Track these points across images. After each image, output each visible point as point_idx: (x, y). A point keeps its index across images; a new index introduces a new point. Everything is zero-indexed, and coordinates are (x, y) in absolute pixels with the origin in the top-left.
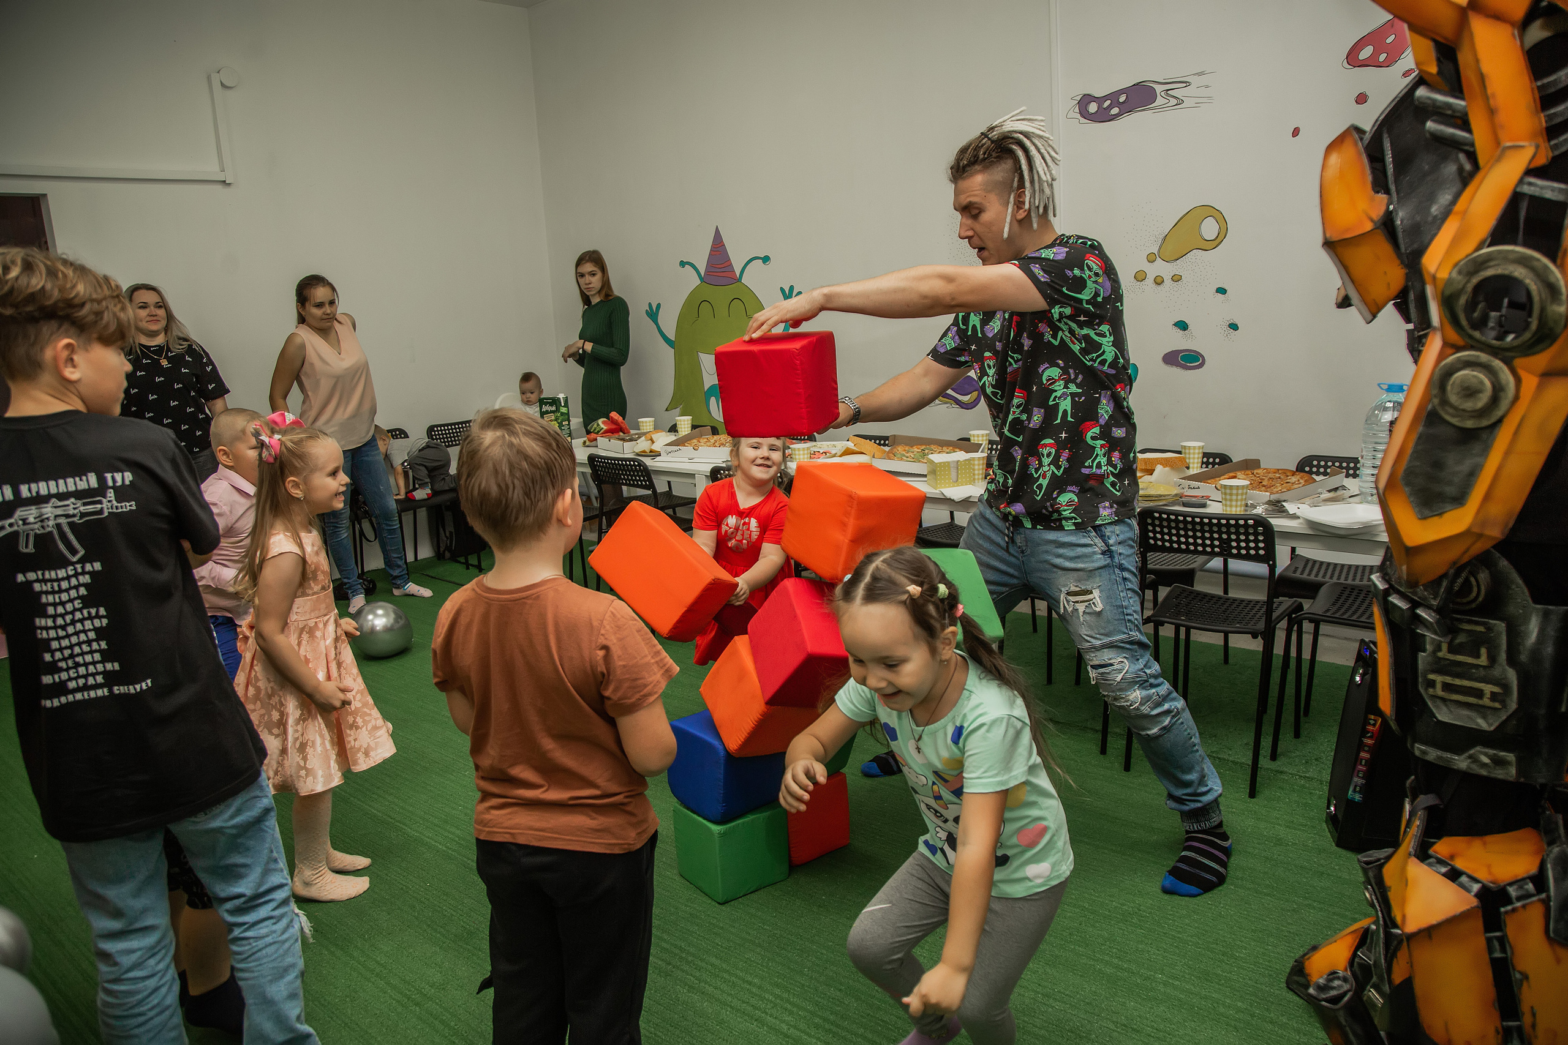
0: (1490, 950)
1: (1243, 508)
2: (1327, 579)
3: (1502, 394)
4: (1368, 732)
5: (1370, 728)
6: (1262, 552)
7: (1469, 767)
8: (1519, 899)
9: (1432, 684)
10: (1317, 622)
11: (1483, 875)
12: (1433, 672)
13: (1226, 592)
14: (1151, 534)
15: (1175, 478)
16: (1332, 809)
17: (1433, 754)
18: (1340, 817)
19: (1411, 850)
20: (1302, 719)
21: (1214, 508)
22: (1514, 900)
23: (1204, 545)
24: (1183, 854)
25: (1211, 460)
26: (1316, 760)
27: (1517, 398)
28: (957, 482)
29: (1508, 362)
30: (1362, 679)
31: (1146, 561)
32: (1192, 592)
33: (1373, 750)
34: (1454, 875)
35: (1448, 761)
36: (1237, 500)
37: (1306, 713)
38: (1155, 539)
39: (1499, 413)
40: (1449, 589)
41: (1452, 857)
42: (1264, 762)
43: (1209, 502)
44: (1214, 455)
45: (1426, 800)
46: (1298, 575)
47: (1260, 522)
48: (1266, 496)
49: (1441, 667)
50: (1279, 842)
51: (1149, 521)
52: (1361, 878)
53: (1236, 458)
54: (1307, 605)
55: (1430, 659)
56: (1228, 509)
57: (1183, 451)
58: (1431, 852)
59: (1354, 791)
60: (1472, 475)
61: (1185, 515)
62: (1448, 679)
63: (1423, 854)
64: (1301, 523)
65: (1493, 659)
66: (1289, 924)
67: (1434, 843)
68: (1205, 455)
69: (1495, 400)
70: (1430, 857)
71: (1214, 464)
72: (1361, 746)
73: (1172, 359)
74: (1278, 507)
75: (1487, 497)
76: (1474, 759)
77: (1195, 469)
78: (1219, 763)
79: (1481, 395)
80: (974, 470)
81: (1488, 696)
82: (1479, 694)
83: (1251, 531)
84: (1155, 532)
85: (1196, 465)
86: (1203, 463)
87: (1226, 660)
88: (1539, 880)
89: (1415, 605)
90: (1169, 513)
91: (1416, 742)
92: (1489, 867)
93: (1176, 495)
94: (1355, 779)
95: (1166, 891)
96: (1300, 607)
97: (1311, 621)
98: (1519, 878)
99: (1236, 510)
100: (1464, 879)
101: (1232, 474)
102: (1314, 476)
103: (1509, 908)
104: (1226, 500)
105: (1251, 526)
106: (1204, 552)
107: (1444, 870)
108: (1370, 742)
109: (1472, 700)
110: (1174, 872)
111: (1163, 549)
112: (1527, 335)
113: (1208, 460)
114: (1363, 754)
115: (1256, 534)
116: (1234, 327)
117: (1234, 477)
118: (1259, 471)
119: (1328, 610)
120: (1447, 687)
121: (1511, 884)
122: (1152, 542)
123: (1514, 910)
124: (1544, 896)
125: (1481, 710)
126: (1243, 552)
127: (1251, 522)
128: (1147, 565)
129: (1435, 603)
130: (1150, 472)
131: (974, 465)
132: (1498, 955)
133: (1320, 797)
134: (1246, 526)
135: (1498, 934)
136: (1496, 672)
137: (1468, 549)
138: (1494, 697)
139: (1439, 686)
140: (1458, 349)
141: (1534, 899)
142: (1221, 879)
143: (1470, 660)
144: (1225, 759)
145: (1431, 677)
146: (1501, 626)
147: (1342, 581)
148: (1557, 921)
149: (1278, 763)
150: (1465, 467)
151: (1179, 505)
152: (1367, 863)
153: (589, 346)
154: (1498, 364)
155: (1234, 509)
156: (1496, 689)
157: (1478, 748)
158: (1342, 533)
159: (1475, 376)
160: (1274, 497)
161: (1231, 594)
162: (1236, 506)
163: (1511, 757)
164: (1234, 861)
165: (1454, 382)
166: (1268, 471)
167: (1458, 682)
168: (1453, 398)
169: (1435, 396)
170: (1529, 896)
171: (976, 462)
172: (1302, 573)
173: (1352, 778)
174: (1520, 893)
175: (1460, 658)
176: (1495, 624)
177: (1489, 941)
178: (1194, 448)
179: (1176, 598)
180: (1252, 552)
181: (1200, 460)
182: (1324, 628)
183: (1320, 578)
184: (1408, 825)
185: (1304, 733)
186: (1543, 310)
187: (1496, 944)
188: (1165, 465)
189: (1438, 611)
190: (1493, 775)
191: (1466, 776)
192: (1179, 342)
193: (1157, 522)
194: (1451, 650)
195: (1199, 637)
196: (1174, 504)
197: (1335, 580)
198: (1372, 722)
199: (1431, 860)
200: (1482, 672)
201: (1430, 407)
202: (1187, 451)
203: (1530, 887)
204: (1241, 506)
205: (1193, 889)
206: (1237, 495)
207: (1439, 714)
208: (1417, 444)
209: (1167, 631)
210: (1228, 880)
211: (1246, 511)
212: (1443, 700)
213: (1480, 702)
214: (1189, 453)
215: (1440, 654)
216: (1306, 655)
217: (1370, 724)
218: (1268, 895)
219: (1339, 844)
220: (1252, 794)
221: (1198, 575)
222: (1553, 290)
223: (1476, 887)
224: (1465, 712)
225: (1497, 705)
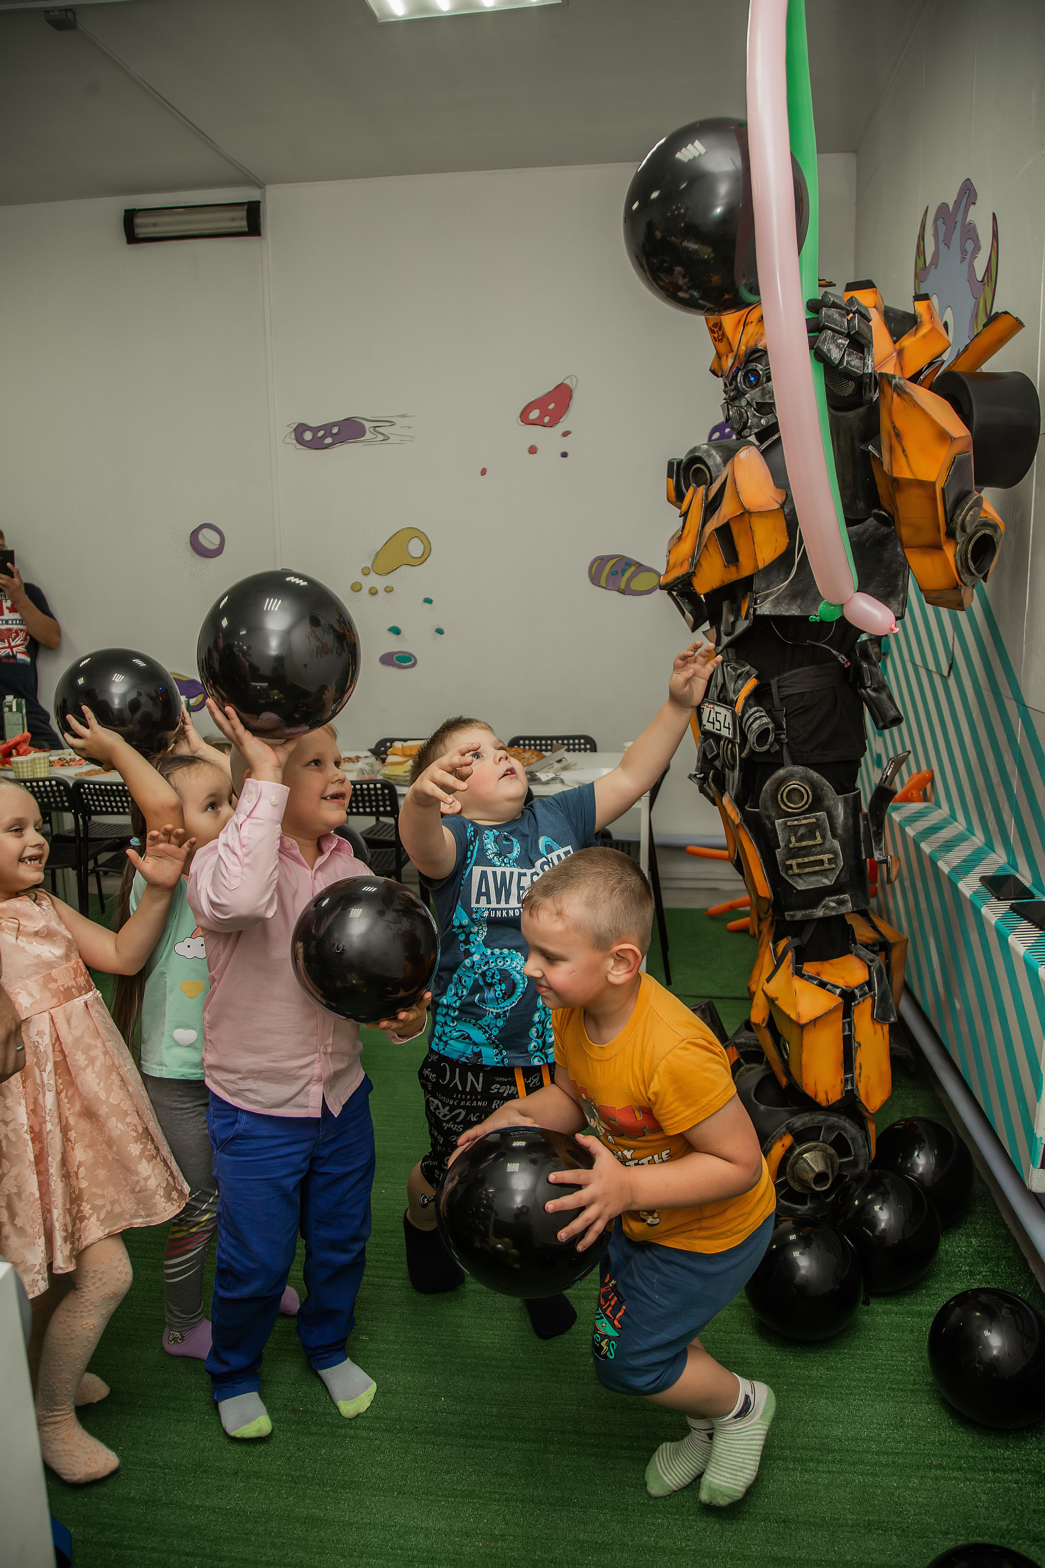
7: (824, 913)
9: (790, 867)
11: (841, 983)
12: (788, 859)
17: (799, 915)
35: (809, 915)
41: (818, 974)
49: (793, 853)
55: (784, 852)
62: (800, 860)
65: (824, 837)
76: (826, 907)
81: (827, 861)
82: (821, 862)
102: (544, 753)
109: (817, 868)
120: (799, 865)
125: (825, 873)
136: (828, 845)
138: (830, 861)
139: (795, 867)
143: (811, 843)
145: (788, 862)
146: (824, 815)
156: (831, 856)
157: (827, 899)
163: (847, 896)
167: (806, 860)
175: (804, 844)
176: (821, 815)
187: (847, 1026)
190: (839, 913)
191: (825, 921)
194: (799, 840)
200: (820, 848)
207: (798, 885)
212: (799, 875)
213: (823, 868)
215: (791, 846)
224: (814, 879)
225: (833, 866)
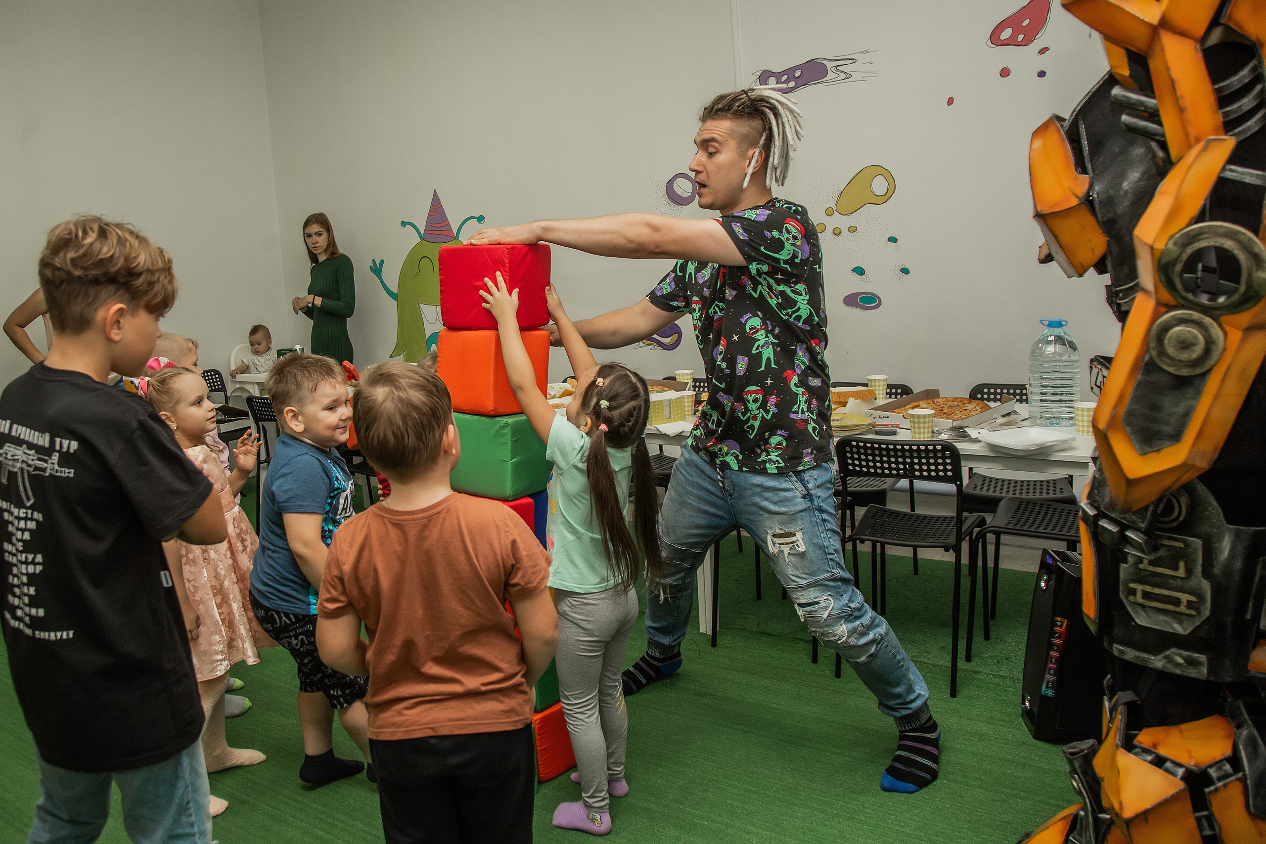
0: (1201, 829)
1: (930, 435)
2: (1004, 494)
3: (1213, 347)
4: (1056, 633)
5: (1058, 629)
6: (950, 474)
7: (1163, 666)
8: (1220, 779)
9: (1133, 592)
10: (998, 535)
11: (1186, 760)
12: (1133, 582)
13: (913, 509)
14: (850, 461)
15: (866, 408)
16: (1027, 704)
17: (1130, 654)
18: (1036, 711)
19: (1118, 742)
20: (991, 622)
21: (903, 436)
22: (1215, 780)
23: (890, 469)
24: (898, 753)
25: (894, 391)
26: (1007, 659)
27: (1225, 349)
28: (670, 419)
29: (1216, 319)
30: (1047, 585)
31: (847, 485)
32: (886, 511)
33: (1063, 650)
34: (1159, 762)
35: (1145, 660)
36: (924, 428)
37: (993, 618)
38: (853, 465)
39: (1212, 362)
40: (1154, 513)
41: (1155, 746)
42: (962, 664)
43: (898, 430)
44: (896, 386)
45: (1127, 696)
46: (977, 492)
47: (948, 447)
48: (948, 423)
49: (1142, 578)
50: (982, 737)
51: (848, 449)
52: (1067, 768)
53: (916, 390)
54: (989, 518)
55: (1131, 570)
56: (917, 436)
57: (869, 383)
58: (1135, 742)
59: (1047, 687)
60: (1187, 415)
61: (880, 443)
62: (1148, 589)
63: (1129, 745)
64: (983, 447)
65: (1189, 571)
66: (1000, 813)
67: (1136, 735)
68: (889, 386)
69: (1207, 352)
70: (1136, 747)
71: (896, 394)
72: (1050, 646)
73: (851, 300)
74: (961, 433)
75: (1200, 434)
76: (1169, 659)
77: (882, 400)
78: (921, 666)
79: (1195, 348)
80: (684, 407)
81: (1185, 604)
82: (1177, 602)
83: (939, 455)
84: (852, 459)
85: (881, 396)
86: (887, 393)
87: (916, 571)
88: (1234, 760)
89: (1123, 527)
90: (865, 441)
91: (1115, 643)
92: (1189, 752)
93: (869, 425)
94: (1047, 676)
95: (885, 789)
96: (983, 522)
97: (994, 533)
98: (1218, 759)
99: (923, 436)
100: (1168, 765)
101: (915, 404)
102: (987, 403)
103: (1212, 788)
104: (914, 427)
105: (939, 451)
106: (890, 475)
107: (1149, 758)
108: (1058, 641)
109: (1169, 607)
110: (891, 771)
111: (861, 474)
112: (1236, 297)
113: (891, 391)
114: (1052, 653)
115: (944, 458)
116: (905, 271)
117: (918, 406)
118: (939, 400)
119: (1009, 523)
120: (1146, 595)
121: (1211, 766)
122: (850, 467)
123: (1216, 790)
124: (1240, 775)
125: (1178, 617)
126: (933, 474)
127: (939, 447)
128: (847, 488)
129: (1143, 526)
130: (844, 404)
131: (684, 402)
132: (1207, 832)
133: (1014, 693)
134: (935, 451)
135: (1205, 813)
136: (1192, 583)
137: (1179, 479)
138: (1190, 604)
139: (1138, 594)
140: (1170, 308)
141: (1233, 778)
142: (934, 775)
143: (1168, 572)
144: (925, 663)
145: (1132, 586)
146: (1197, 543)
147: (1017, 495)
148: (1255, 798)
149: (973, 664)
150: (1181, 409)
151: (872, 433)
152: (1072, 754)
153: (318, 301)
154: (1207, 320)
155: (922, 436)
156: (1192, 598)
157: (1173, 650)
158: (1021, 454)
159: (1189, 331)
160: (956, 424)
161: (917, 512)
162: (924, 433)
163: (1202, 657)
164: (944, 758)
165: (1171, 337)
166: (947, 400)
167: (1157, 591)
168: (1171, 350)
169: (1154, 349)
170: (1227, 776)
171: (686, 400)
172: (981, 490)
173: (1044, 676)
174: (1220, 774)
175: (1160, 570)
176: (1193, 541)
177: (1198, 820)
178: (879, 380)
179: (873, 517)
180: (941, 474)
181: (885, 392)
182: (1004, 538)
183: (997, 494)
184: (1112, 719)
185: (993, 634)
186: (1250, 275)
187: (1204, 822)
188: (856, 398)
189: (1146, 532)
190: (1186, 674)
191: (1161, 675)
192: (857, 285)
193: (855, 450)
194: (1151, 563)
195: (891, 551)
196: (867, 432)
197: (1011, 495)
198: (1059, 624)
199: (1137, 750)
200: (1179, 583)
201: (1147, 357)
202: (873, 384)
203: (1227, 767)
204: (928, 433)
205: (910, 786)
206: (924, 423)
207: (1138, 618)
208: (1136, 389)
209: (865, 548)
210: (940, 775)
211: (933, 437)
212: (1143, 606)
213: (1177, 609)
214: (875, 386)
215: (1141, 567)
216: (990, 564)
217: (1057, 626)
218: (979, 787)
219: (1037, 736)
220: (953, 694)
221: (889, 495)
222: (1256, 258)
223: (1180, 771)
224: (1162, 618)
225: (1193, 612)
